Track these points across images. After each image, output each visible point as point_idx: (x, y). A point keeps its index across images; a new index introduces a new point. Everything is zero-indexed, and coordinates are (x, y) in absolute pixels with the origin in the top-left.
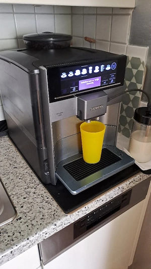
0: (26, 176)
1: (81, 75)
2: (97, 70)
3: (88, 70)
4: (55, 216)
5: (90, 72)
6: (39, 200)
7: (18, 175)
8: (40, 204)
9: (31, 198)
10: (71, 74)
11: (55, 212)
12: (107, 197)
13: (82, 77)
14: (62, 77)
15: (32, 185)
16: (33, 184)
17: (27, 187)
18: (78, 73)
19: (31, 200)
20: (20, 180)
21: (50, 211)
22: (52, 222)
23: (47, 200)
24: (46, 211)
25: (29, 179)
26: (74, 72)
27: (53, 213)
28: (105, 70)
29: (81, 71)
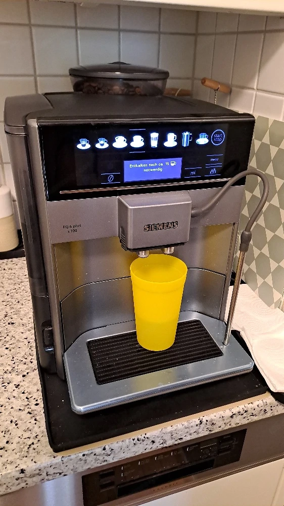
1: (129, 148)
2: (171, 141)
3: (147, 140)
5: (154, 144)
7: (8, 338)
10: (102, 144)
11: (35, 441)
12: (167, 437)
13: (130, 154)
14: (79, 146)
16: (26, 366)
17: (10, 369)
18: (120, 142)
23: (33, 407)
25: (23, 353)
26: (111, 141)
28: (193, 143)
29: (129, 140)
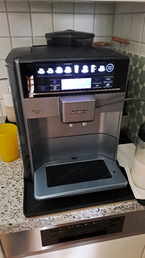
0: (18, 166)
1: (64, 73)
3: (73, 69)
4: (16, 215)
5: (77, 71)
6: (12, 194)
8: (10, 198)
9: (8, 189)
10: (50, 71)
14: (39, 72)
15: (17, 177)
18: (59, 70)
19: (6, 192)
20: (11, 169)
21: (15, 208)
22: (9, 220)
24: (11, 207)
26: (54, 69)
27: (15, 212)
28: (97, 71)
29: (64, 69)
